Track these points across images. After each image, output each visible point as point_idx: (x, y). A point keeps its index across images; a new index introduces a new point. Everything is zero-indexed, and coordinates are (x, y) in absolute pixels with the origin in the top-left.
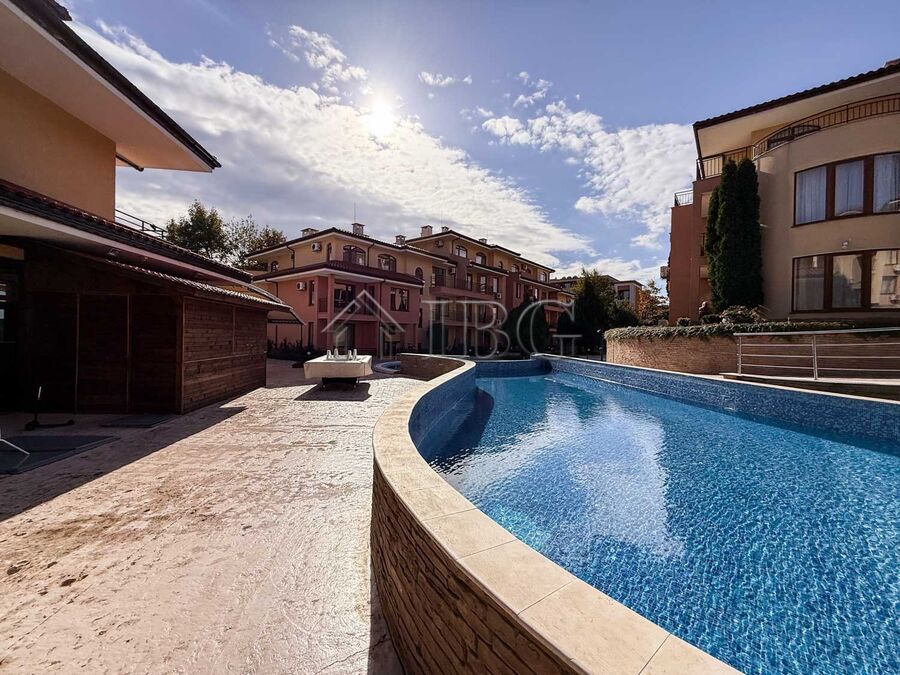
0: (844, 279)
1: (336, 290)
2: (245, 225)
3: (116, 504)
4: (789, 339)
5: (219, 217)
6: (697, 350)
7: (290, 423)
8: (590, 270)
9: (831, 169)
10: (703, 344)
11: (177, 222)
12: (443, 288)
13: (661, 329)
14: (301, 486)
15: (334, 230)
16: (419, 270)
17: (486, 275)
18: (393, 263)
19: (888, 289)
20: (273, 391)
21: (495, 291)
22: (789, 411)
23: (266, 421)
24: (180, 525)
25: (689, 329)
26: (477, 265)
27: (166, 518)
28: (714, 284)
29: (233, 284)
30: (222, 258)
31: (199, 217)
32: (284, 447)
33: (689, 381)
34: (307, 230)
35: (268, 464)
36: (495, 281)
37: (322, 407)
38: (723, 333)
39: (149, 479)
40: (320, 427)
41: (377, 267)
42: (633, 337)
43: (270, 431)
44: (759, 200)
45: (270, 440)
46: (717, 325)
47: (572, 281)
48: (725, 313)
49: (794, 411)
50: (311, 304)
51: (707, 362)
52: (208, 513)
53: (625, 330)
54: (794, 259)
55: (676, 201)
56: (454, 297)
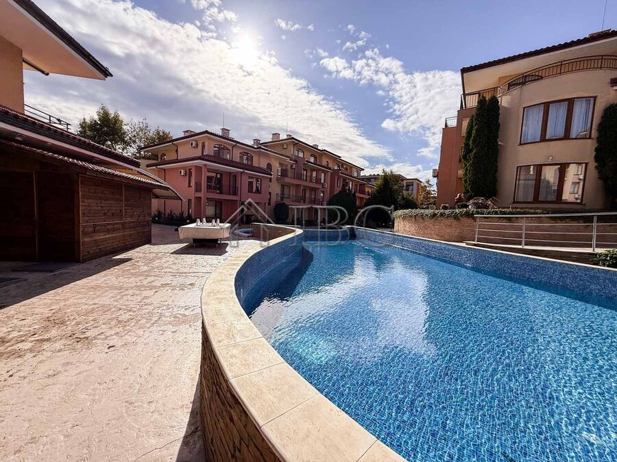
0: (548, 182)
1: (208, 177)
2: (141, 125)
3: (10, 330)
4: (509, 220)
5: (120, 118)
6: (451, 226)
7: (162, 271)
8: (388, 170)
9: (547, 105)
10: (455, 222)
11: (88, 121)
12: (286, 178)
13: (429, 212)
14: (161, 315)
15: (207, 132)
16: (269, 165)
17: (318, 171)
18: (250, 159)
19: (574, 191)
20: (156, 247)
21: (322, 181)
22: (505, 266)
23: (146, 268)
24: (58, 345)
25: (447, 212)
26: (311, 163)
27: (48, 340)
28: (466, 181)
29: (126, 168)
30: (123, 150)
31: (105, 117)
32: (155, 287)
33: (444, 246)
34: (187, 131)
35: (139, 300)
36: (323, 175)
37: (190, 259)
38: (469, 215)
39: (42, 310)
40: (185, 273)
41: (238, 161)
42: (411, 216)
43: (146, 276)
44: (499, 126)
45: (145, 282)
46: (465, 209)
47: (375, 177)
48: (471, 201)
49: (507, 267)
50: (189, 186)
51: (456, 234)
52: (83, 336)
53: (407, 211)
54: (518, 167)
55: (446, 124)
56: (293, 185)
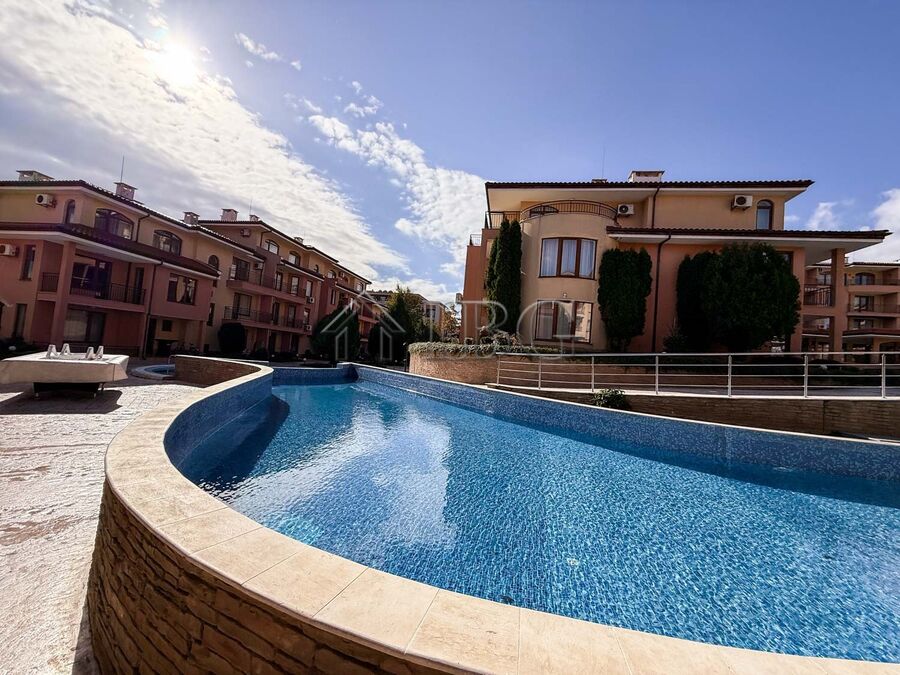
1: (76, 265)
4: (530, 359)
6: (475, 365)
8: (404, 287)
9: (561, 241)
10: (478, 360)
12: (244, 283)
13: (451, 346)
15: (82, 183)
16: (214, 260)
17: (299, 276)
18: (176, 244)
21: (308, 294)
25: (471, 347)
26: (291, 264)
28: (490, 312)
34: (29, 172)
36: (309, 284)
41: (150, 244)
42: (430, 352)
44: (521, 254)
46: (489, 345)
47: (387, 295)
49: (525, 412)
51: (479, 374)
53: (425, 344)
55: (471, 241)
56: (257, 295)
